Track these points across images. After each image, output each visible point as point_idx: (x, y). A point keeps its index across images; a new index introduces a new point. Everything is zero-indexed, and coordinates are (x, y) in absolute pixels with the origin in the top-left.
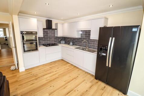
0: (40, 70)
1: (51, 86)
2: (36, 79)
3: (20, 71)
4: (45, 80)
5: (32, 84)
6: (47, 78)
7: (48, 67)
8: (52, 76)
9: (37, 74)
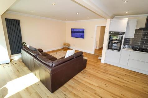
0: (114, 69)
1: (105, 84)
2: (103, 72)
3: (101, 62)
4: (108, 78)
5: (98, 73)
6: (110, 78)
7: (124, 73)
8: (117, 80)
9: (108, 71)
